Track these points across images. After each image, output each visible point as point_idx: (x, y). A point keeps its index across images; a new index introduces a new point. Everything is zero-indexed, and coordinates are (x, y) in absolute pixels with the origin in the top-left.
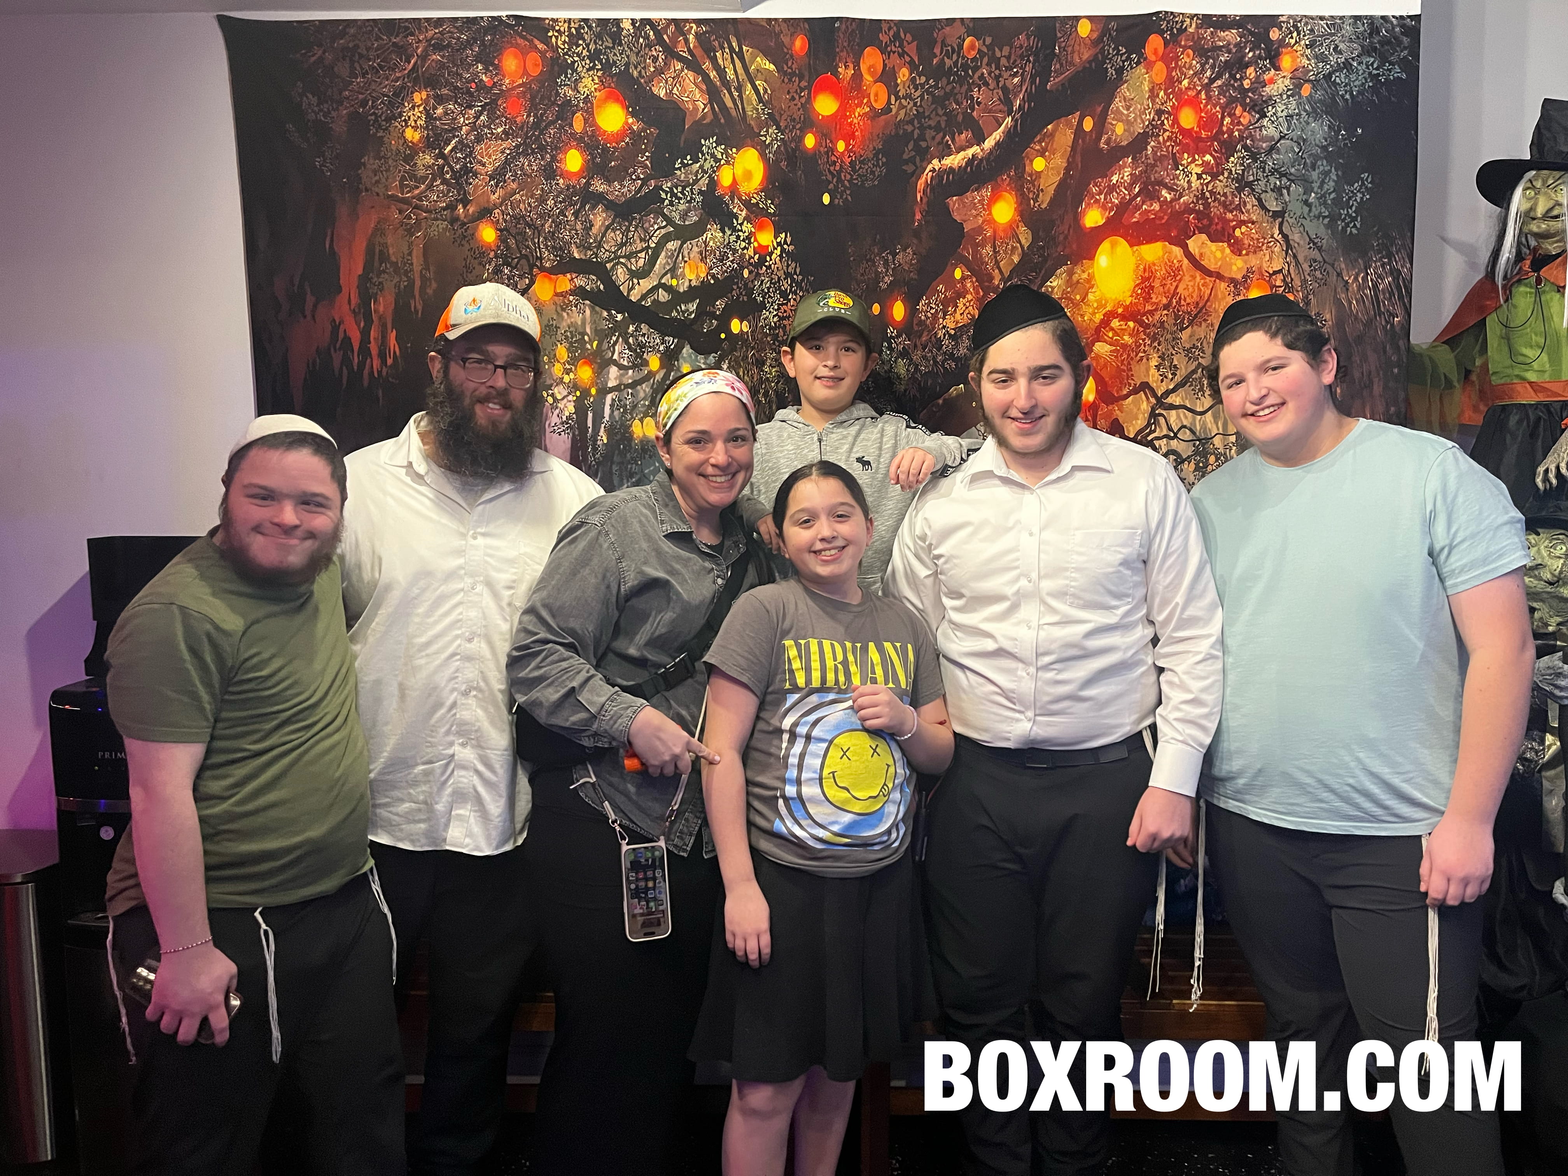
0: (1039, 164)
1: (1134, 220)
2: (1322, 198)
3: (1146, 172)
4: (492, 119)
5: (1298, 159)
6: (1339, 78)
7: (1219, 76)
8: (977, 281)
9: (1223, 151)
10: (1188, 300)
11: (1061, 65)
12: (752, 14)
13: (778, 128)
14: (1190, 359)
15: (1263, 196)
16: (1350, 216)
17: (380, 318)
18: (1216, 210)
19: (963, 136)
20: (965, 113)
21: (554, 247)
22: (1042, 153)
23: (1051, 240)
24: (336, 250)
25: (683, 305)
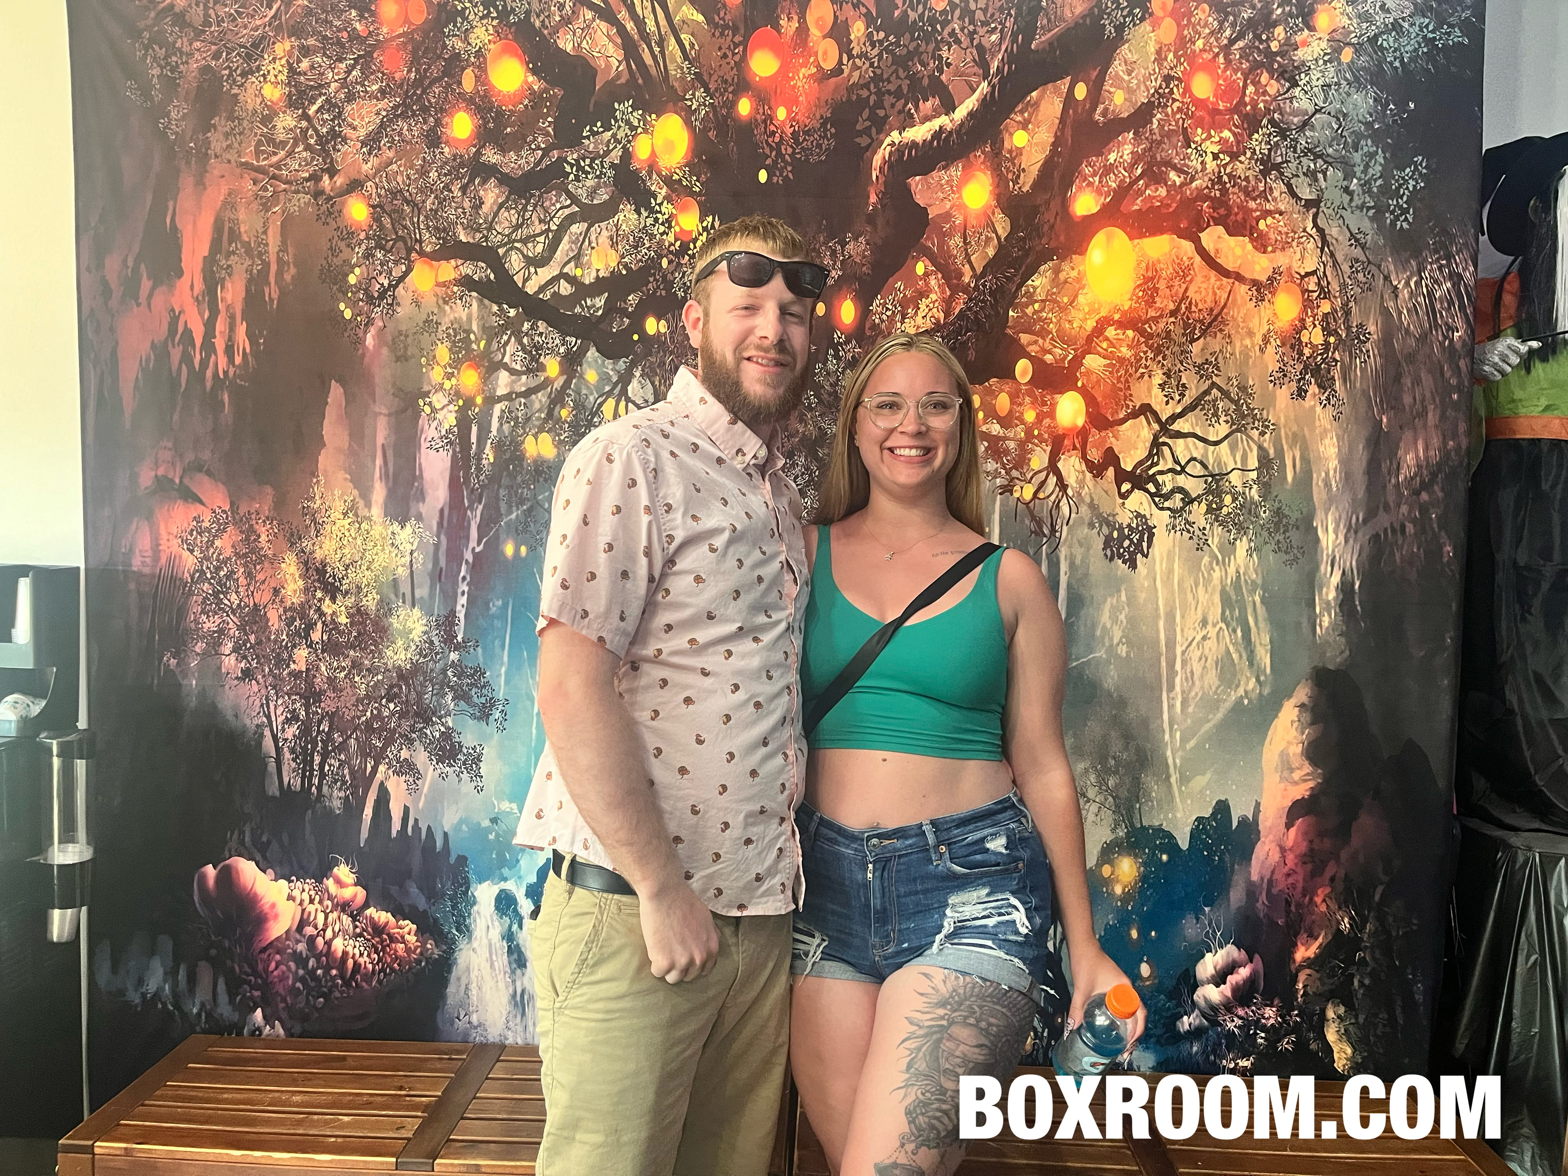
0: (1020, 138)
1: (1136, 207)
2: (1366, 185)
3: (1150, 149)
4: (366, 73)
5: (1337, 138)
6: (1387, 41)
7: (1241, 36)
8: (943, 277)
9: (1245, 126)
10: (1200, 306)
11: (1049, 21)
13: (707, 90)
14: (1201, 377)
15: (1292, 181)
16: (1401, 207)
17: (228, 307)
18: (1235, 197)
19: (929, 104)
20: (931, 77)
21: (436, 228)
22: (1024, 126)
23: (1034, 231)
24: (178, 226)
25: (588, 300)
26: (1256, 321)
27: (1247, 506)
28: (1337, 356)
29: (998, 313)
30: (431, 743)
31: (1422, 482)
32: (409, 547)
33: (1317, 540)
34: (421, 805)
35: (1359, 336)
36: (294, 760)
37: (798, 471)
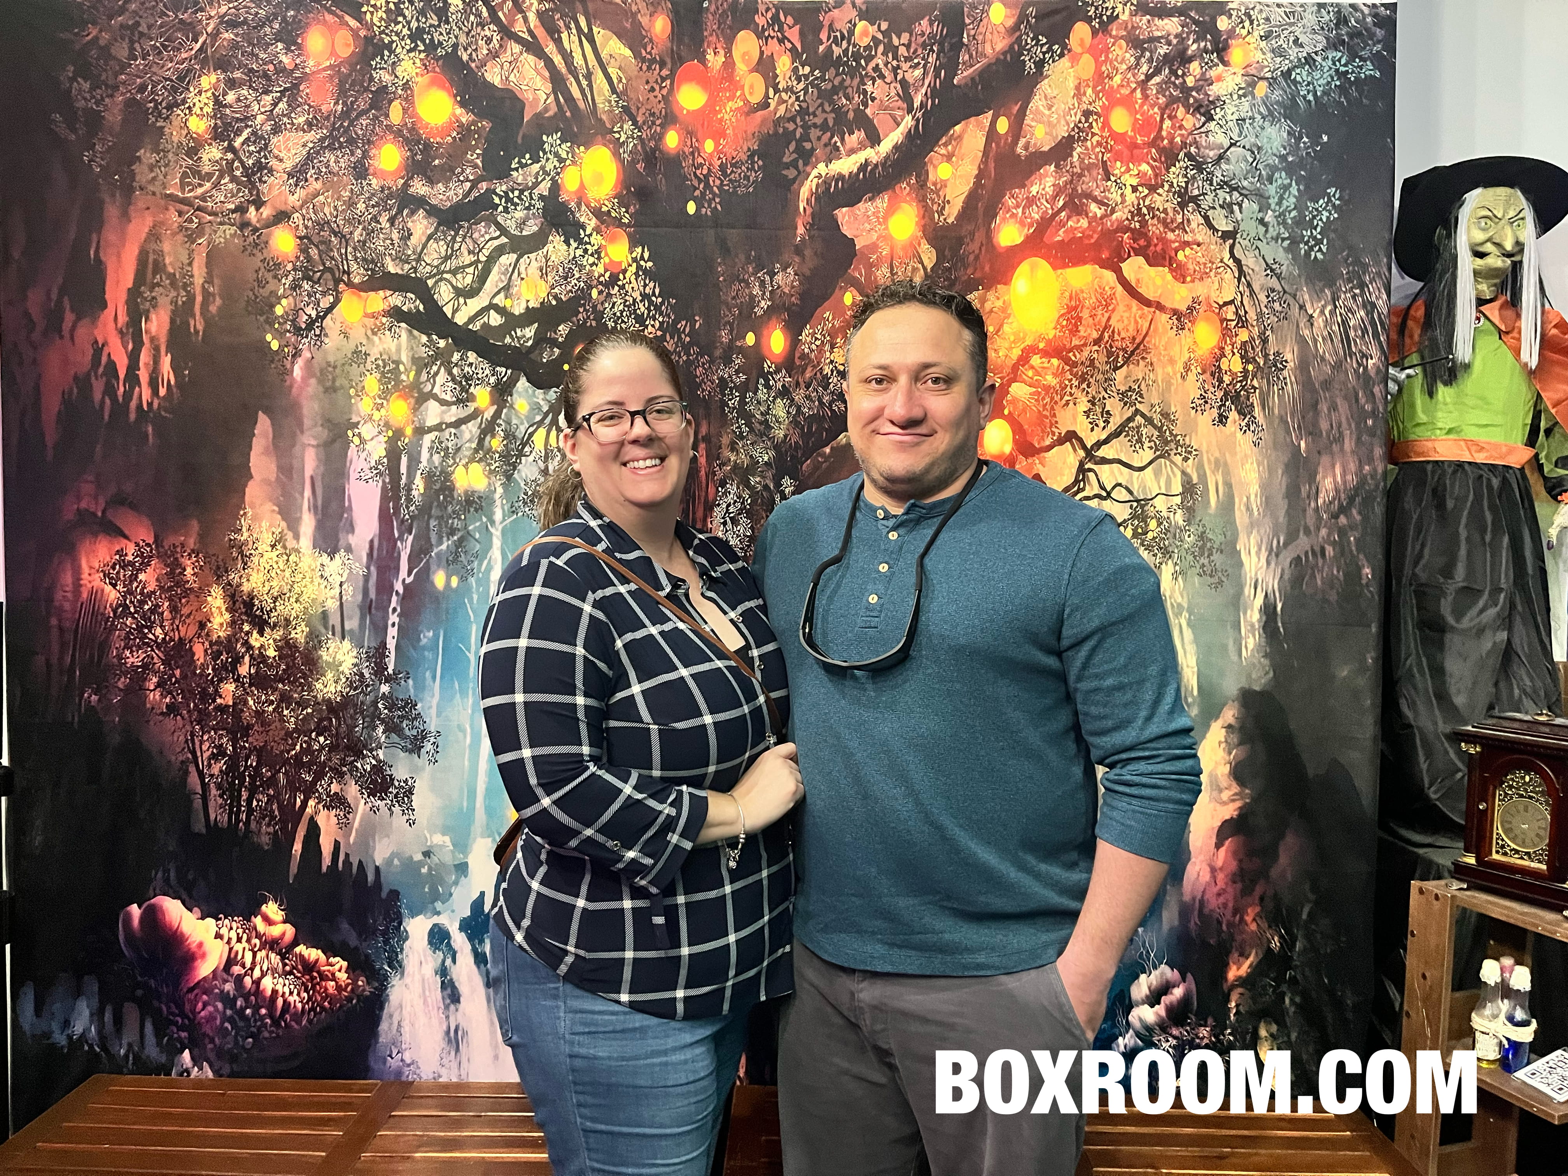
0: (944, 171)
1: (1059, 238)
2: (1281, 218)
3: (1071, 182)
4: (293, 106)
5: (1252, 171)
6: (1300, 75)
7: (1157, 71)
9: (1163, 159)
11: (971, 56)
13: (635, 123)
14: (1125, 404)
15: (1209, 213)
16: (1315, 238)
17: (152, 339)
18: (1154, 228)
19: (854, 137)
20: (857, 111)
21: (364, 259)
22: (949, 158)
23: (960, 261)
24: (103, 259)
25: (518, 331)
26: (1177, 348)
27: (1172, 530)
28: (1255, 383)
30: (362, 776)
31: (1341, 506)
32: (339, 579)
33: (1241, 564)
34: (352, 840)
35: (1276, 365)
36: (221, 796)
37: (730, 498)
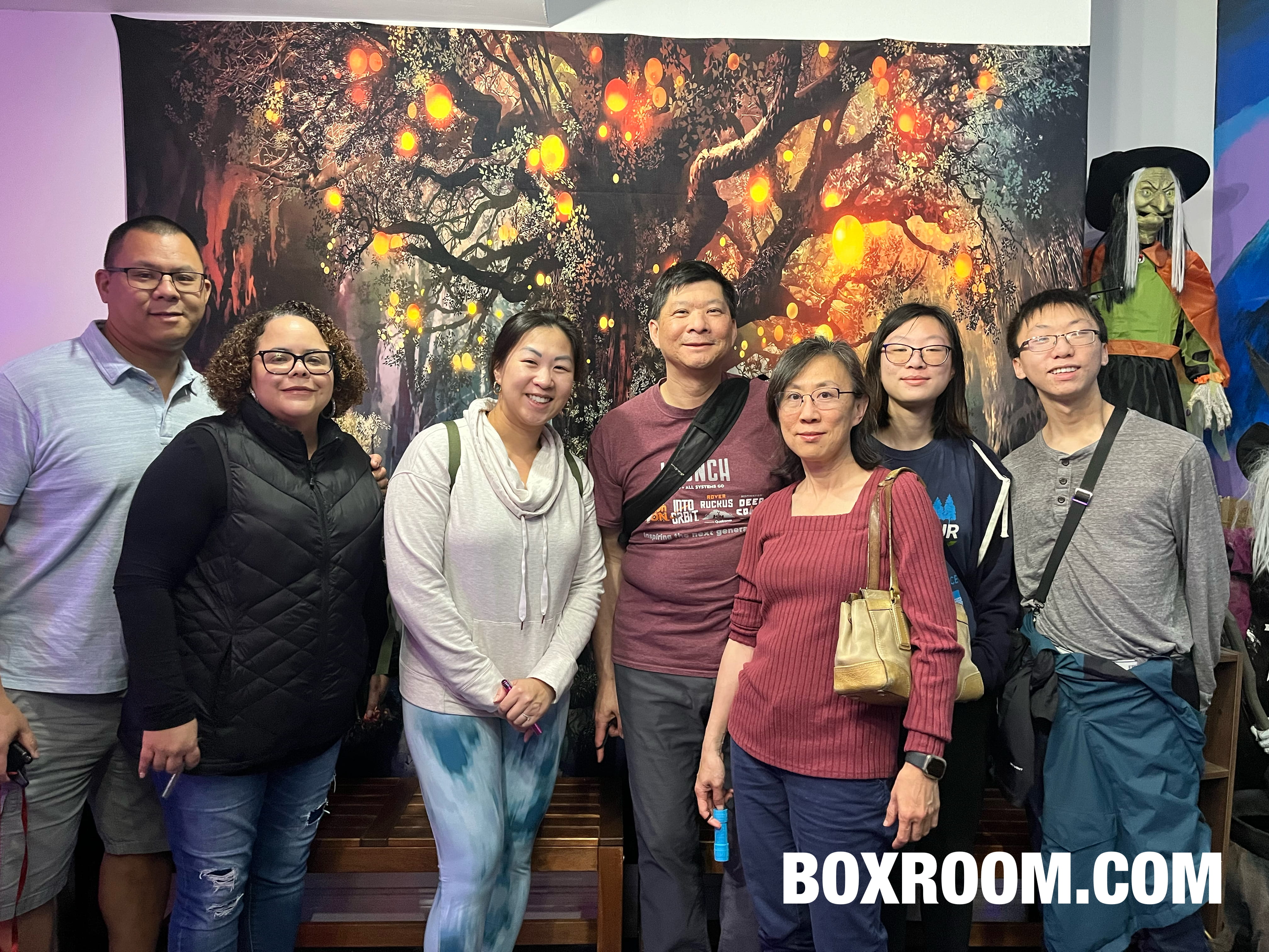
0: (788, 156)
1: (864, 202)
2: (1011, 190)
3: (873, 164)
4: (340, 104)
5: (993, 159)
6: (1025, 95)
7: (930, 91)
8: (738, 248)
9: (934, 150)
11: (806, 78)
12: (556, 28)
13: (577, 120)
15: (965, 187)
16: (1034, 205)
17: (240, 267)
18: (928, 196)
19: (727, 131)
20: (729, 113)
21: (389, 211)
22: (790, 147)
23: (798, 217)
24: (204, 208)
25: (497, 262)
26: (943, 278)
28: (995, 301)
29: (774, 271)
32: (371, 433)
33: (985, 423)
35: (1008, 289)
37: (641, 378)
